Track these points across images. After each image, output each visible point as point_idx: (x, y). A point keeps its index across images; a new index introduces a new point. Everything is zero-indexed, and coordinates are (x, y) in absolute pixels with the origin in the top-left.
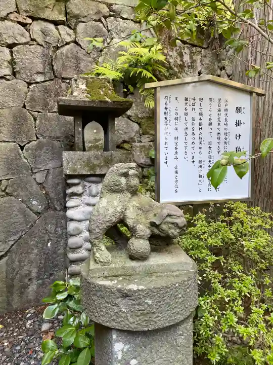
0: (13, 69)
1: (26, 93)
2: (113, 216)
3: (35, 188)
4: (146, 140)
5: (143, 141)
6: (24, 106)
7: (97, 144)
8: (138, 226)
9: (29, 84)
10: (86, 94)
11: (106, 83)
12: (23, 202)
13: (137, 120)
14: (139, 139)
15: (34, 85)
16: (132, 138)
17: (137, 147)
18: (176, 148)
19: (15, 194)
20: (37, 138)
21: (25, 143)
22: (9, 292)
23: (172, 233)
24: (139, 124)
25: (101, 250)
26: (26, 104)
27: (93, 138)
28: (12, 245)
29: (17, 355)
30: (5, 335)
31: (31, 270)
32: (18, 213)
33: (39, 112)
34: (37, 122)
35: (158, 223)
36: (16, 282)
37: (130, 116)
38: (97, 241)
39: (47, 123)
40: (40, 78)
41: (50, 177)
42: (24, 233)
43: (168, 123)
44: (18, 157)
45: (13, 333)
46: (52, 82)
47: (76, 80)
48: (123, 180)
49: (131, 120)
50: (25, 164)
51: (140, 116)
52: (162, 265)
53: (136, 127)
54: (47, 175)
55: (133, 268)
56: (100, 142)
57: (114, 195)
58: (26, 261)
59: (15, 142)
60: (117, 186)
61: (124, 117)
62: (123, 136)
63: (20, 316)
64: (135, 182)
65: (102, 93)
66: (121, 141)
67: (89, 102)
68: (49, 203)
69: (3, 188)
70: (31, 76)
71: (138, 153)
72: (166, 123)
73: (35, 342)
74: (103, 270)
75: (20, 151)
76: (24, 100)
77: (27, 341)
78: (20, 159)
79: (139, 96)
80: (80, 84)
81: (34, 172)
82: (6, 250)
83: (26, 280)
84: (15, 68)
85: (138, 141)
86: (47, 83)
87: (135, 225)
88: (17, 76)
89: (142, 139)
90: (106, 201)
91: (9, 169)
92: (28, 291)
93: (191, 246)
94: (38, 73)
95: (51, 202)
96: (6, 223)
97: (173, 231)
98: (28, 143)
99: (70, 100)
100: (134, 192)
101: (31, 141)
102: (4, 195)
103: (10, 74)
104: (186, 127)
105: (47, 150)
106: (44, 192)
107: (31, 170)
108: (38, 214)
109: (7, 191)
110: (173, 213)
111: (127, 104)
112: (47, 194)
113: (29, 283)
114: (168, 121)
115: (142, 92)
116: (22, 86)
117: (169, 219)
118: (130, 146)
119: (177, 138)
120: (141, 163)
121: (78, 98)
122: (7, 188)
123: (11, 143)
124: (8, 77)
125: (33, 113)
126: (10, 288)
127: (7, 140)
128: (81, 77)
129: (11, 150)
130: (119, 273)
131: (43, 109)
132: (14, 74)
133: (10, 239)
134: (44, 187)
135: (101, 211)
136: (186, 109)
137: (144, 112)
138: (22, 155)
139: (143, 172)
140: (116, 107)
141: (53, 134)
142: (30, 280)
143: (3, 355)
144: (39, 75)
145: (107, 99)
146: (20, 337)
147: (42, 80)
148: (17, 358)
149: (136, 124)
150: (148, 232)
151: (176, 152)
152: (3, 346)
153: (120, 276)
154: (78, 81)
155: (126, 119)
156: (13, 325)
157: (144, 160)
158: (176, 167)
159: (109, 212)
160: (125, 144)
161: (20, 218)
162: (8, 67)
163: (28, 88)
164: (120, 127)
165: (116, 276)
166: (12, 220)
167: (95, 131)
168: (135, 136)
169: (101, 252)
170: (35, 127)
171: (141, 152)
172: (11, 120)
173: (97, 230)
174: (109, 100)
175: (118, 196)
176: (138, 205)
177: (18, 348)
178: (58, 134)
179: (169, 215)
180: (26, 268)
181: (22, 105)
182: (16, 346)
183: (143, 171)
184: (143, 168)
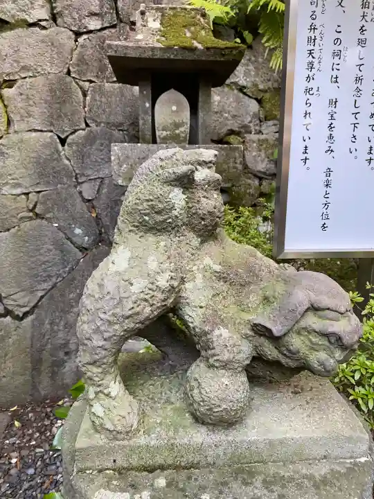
0: (52, 8)
1: (72, 50)
2: (146, 300)
3: (80, 207)
4: (269, 130)
5: (264, 132)
6: (69, 73)
7: (177, 132)
8: (217, 332)
9: (78, 34)
10: (158, 37)
11: (199, 17)
12: (59, 229)
13: (255, 93)
14: (257, 128)
15: (85, 36)
16: (245, 127)
17: (254, 142)
18: (331, 127)
19: (48, 216)
20: (87, 125)
21: (68, 134)
22: (34, 369)
23: (322, 364)
24: (259, 101)
25: (108, 395)
26: (71, 68)
27: (170, 121)
28: (42, 297)
29: (26, 485)
30: (18, 442)
31: (69, 338)
32: (51, 247)
33: (91, 82)
34: (88, 98)
35: (277, 330)
36: (45, 355)
37: (245, 87)
38: (95, 370)
39: (103, 100)
40: (94, 24)
41: (105, 191)
42: (60, 279)
43: (316, 65)
44: (56, 156)
45: (30, 441)
46: (113, 30)
47: (143, 13)
48: (178, 197)
49: (245, 94)
50: (65, 168)
51: (261, 87)
52: (281, 442)
53: (253, 106)
54: (100, 186)
55: (200, 449)
56: (182, 129)
57: (151, 238)
58: (62, 323)
59: (52, 131)
60: (159, 213)
61: (233, 90)
62: (229, 122)
63: (49, 410)
64: (212, 202)
65: (188, 35)
66: (224, 130)
67: (161, 49)
68: (101, 234)
69: (31, 206)
70: (80, 21)
71: (254, 154)
72: (311, 66)
73: (58, 464)
74: (111, 451)
75: (60, 146)
76: (68, 61)
77: (47, 461)
78: (59, 160)
79: (261, 50)
80: (151, 20)
81: (80, 181)
82: (32, 304)
83: (61, 354)
84: (55, 7)
85: (256, 130)
86: (106, 32)
87: (207, 328)
88: (59, 21)
89: (263, 128)
90: (128, 254)
91: (41, 175)
92: (64, 370)
93: (357, 376)
94: (93, 14)
95: (105, 233)
96: (33, 263)
97: (323, 355)
98: (72, 133)
99: (127, 47)
100: (208, 232)
101: (76, 131)
102: (31, 217)
103: (48, 18)
104: (360, 74)
105: (102, 145)
106: (94, 215)
107: (76, 178)
108: (83, 249)
109: (37, 210)
110: (325, 301)
111: (234, 52)
112: (98, 218)
113: (65, 358)
114: (316, 62)
115: (267, 41)
116: (65, 37)
117: (312, 321)
118: (241, 140)
119: (334, 103)
120: (260, 172)
121: (143, 44)
122: (38, 206)
123: (45, 133)
124: (43, 23)
125: (81, 83)
126: (36, 364)
127: (39, 128)
128: (152, 9)
129: (45, 146)
130: (159, 460)
131: (97, 77)
132: (54, 18)
133: (39, 287)
134: (93, 207)
135: (110, 286)
136: (362, 30)
137: (269, 80)
138: (63, 152)
139: (262, 187)
140: (212, 58)
141: (112, 119)
142: (67, 353)
143: (4, 482)
144: (94, 18)
145: (196, 44)
146: (38, 450)
147: (99, 27)
148: (26, 490)
149: (255, 102)
150: (245, 351)
151: (331, 137)
152: (10, 463)
153: (162, 468)
154: (147, 14)
155: (236, 91)
156: (35, 425)
157: (264, 166)
158: (329, 172)
159: (133, 289)
160: (232, 136)
161: (54, 256)
162: (43, 7)
163: (76, 41)
164: (226, 108)
165: (151, 470)
166: (41, 258)
167: (174, 108)
168: (250, 122)
169: (107, 401)
170: (84, 107)
171: (260, 151)
172: (46, 95)
173: (97, 341)
174: (200, 46)
175: (163, 241)
176: (218, 268)
177: (31, 471)
178: (120, 119)
179: (314, 309)
180: (61, 335)
181: (66, 70)
182: (29, 467)
183: (260, 185)
184: (261, 179)
